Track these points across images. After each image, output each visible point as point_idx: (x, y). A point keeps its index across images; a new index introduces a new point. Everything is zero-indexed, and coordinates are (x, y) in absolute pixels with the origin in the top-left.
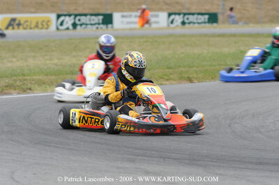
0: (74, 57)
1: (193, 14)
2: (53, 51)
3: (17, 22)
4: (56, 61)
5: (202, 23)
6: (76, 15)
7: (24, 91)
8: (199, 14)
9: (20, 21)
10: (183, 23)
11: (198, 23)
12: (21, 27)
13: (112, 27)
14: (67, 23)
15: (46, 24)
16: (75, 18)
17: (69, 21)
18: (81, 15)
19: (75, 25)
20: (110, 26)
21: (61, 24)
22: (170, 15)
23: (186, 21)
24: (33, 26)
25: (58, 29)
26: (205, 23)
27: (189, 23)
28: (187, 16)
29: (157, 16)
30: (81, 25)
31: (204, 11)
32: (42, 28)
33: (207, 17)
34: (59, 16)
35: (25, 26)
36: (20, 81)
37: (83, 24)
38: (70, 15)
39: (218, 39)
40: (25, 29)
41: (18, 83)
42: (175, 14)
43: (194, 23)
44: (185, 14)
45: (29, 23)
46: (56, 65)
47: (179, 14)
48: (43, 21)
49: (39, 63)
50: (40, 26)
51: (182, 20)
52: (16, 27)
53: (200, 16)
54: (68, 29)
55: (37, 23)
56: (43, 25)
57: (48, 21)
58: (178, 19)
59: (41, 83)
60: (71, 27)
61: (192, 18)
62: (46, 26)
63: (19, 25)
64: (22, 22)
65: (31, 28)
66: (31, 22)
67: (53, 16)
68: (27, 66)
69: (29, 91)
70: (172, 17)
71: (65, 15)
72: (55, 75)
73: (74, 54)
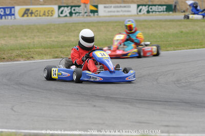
0: (66, 36)
1: (155, 5)
2: (53, 32)
3: (30, 11)
4: (53, 39)
5: (161, 11)
6: (72, 7)
7: (28, 59)
8: (159, 5)
9: (32, 11)
10: (148, 12)
11: (159, 12)
12: (33, 15)
13: (98, 15)
14: (66, 12)
15: (51, 13)
16: (71, 9)
17: (67, 11)
18: (75, 6)
19: (71, 14)
20: (96, 14)
21: (62, 13)
22: (138, 6)
23: (150, 10)
24: (41, 14)
25: (59, 16)
26: (164, 11)
27: (152, 12)
28: (150, 7)
29: (130, 7)
30: (75, 13)
31: (163, 3)
32: (48, 16)
33: (165, 7)
34: (60, 7)
35: (36, 15)
36: (27, 52)
37: (77, 13)
38: (68, 7)
39: (169, 23)
40: (36, 16)
41: (25, 54)
42: (143, 5)
43: (156, 12)
44: (149, 5)
45: (38, 12)
46: (53, 41)
47: (145, 5)
48: (49, 11)
49: (42, 40)
50: (47, 14)
51: (147, 10)
52: (30, 15)
53: (160, 7)
54: (66, 16)
55: (45, 12)
56: (49, 14)
57: (52, 11)
58: (145, 9)
59: (40, 54)
60: (68, 15)
61: (154, 8)
62: (51, 14)
63: (32, 13)
64: (34, 11)
65: (40, 16)
66: (40, 11)
67: (56, 7)
68: (33, 42)
69: (31, 59)
70: (140, 7)
71: (64, 7)
72: (50, 48)
73: (67, 34)
